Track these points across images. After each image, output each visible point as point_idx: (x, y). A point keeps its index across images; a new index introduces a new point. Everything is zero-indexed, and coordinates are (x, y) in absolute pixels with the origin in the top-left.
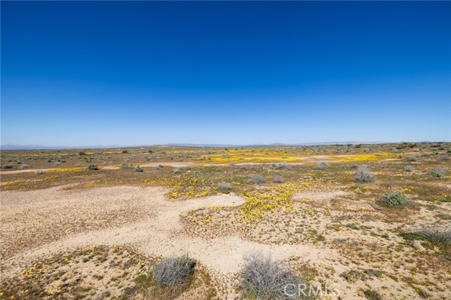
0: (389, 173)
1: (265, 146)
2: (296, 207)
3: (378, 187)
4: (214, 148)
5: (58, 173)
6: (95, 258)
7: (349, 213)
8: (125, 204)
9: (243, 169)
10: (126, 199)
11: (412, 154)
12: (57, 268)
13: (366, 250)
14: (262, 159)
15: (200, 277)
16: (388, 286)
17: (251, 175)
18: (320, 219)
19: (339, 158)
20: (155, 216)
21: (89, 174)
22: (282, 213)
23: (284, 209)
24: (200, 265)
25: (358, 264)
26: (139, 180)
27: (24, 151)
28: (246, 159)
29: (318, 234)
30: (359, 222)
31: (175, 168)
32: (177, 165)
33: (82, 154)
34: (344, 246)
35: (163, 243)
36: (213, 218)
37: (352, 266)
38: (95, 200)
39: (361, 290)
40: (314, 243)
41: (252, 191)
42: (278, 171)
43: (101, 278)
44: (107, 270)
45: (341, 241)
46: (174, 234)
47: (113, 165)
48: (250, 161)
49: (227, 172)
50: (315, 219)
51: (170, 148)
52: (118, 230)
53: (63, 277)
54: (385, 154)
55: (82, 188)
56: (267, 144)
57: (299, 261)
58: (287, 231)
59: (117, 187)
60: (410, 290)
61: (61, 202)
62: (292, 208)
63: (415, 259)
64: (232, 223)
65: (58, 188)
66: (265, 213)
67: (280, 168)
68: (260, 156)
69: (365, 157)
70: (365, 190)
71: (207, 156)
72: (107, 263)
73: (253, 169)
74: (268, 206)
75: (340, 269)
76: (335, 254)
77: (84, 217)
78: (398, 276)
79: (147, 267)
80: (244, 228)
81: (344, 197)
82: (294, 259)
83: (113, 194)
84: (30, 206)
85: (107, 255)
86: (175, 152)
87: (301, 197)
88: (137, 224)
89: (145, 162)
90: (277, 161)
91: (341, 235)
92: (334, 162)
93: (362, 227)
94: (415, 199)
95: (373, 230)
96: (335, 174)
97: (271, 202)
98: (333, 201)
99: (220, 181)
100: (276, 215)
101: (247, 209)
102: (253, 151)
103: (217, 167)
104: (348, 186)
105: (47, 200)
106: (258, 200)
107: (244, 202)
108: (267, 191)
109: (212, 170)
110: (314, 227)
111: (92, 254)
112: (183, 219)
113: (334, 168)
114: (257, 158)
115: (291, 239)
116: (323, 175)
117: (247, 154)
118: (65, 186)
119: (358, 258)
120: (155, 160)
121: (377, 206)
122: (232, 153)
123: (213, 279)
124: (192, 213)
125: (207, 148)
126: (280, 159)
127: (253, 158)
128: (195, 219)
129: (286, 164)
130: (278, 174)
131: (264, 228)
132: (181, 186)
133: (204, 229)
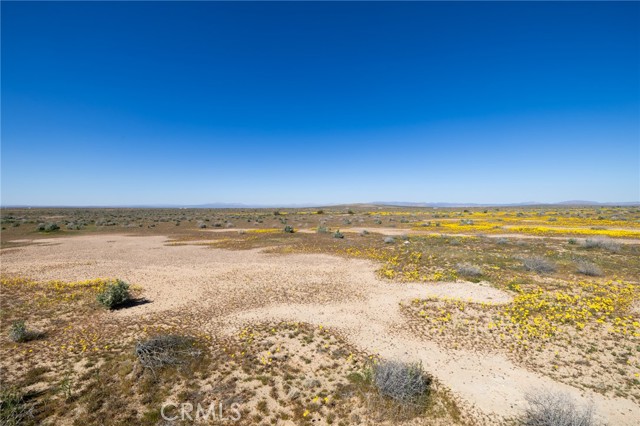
1: (547, 207)
4: (444, 209)
5: (257, 234)
6: (301, 336)
8: (326, 278)
9: (502, 245)
10: (328, 271)
12: (265, 337)
14: (543, 228)
15: (440, 403)
17: (521, 256)
20: (365, 299)
21: (285, 237)
22: (605, 334)
23: (608, 328)
24: (438, 384)
26: (339, 248)
27: (228, 210)
28: (508, 227)
31: (387, 236)
32: (388, 232)
33: (277, 214)
35: (379, 337)
36: (454, 318)
38: (294, 268)
41: (525, 283)
42: (582, 253)
43: (309, 362)
44: (314, 353)
46: (393, 329)
47: (309, 227)
48: (516, 232)
49: (472, 247)
51: (376, 207)
52: (322, 308)
53: (272, 348)
55: (280, 252)
58: (623, 373)
59: (315, 255)
61: (262, 265)
64: (491, 331)
65: (259, 250)
66: (562, 328)
67: (589, 248)
68: (538, 224)
71: (433, 221)
72: (313, 346)
73: (523, 246)
74: (568, 316)
77: (285, 286)
79: (360, 364)
80: (516, 345)
83: (312, 263)
84: (237, 266)
85: (312, 336)
86: (384, 214)
88: (343, 305)
89: (344, 226)
90: (579, 235)
99: (460, 260)
100: (589, 335)
101: (520, 313)
102: (520, 215)
103: (453, 238)
105: (251, 261)
106: (542, 302)
107: (511, 300)
108: (559, 287)
109: (444, 242)
111: (296, 330)
112: (404, 309)
114: (530, 227)
117: (508, 219)
118: (265, 249)
120: (358, 225)
122: (479, 217)
123: (464, 413)
124: (417, 303)
125: (429, 208)
126: (586, 230)
127: (521, 227)
128: (423, 313)
129: (606, 241)
130: (584, 258)
131: (560, 354)
132: (397, 261)
133: (440, 331)
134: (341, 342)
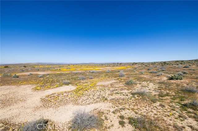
0: (129, 73)
1: (87, 64)
2: (98, 88)
3: (126, 78)
4: (63, 65)
7: (116, 88)
8: (3, 97)
9: (76, 74)
10: (5, 93)
11: (136, 66)
13: (121, 101)
14: (85, 69)
16: (127, 112)
17: (80, 76)
18: (106, 92)
19: (114, 68)
20: (25, 101)
22: (92, 91)
23: (93, 89)
24: (50, 121)
25: (118, 107)
28: (78, 69)
29: (105, 98)
30: (119, 91)
31: (40, 75)
32: (41, 73)
34: (114, 101)
35: (29, 114)
36: (59, 98)
37: (116, 108)
39: (119, 116)
40: (103, 101)
41: (79, 83)
42: (91, 74)
45: (113, 99)
46: (37, 108)
48: (80, 70)
49: (68, 75)
50: (105, 92)
51: (38, 64)
54: (129, 66)
56: (87, 63)
57: (97, 110)
58: (93, 98)
60: (133, 112)
62: (96, 89)
63: (135, 101)
64: (69, 98)
66: (85, 92)
67: (92, 73)
68: (84, 68)
69: (122, 68)
70: (121, 80)
71: (58, 68)
73: (81, 74)
74: (86, 89)
75: (112, 110)
76: (111, 104)
78: (130, 108)
81: (115, 82)
82: (95, 110)
86: (41, 67)
87: (100, 84)
88: (12, 107)
89: (21, 72)
90: (91, 70)
91: (113, 97)
92: (112, 69)
93: (120, 93)
94: (136, 81)
95: (123, 93)
96: (113, 74)
97: (88, 87)
98: (111, 84)
99: (65, 80)
100: (89, 92)
101: (77, 91)
102: (81, 66)
103: (63, 73)
104: (116, 78)
106: (82, 87)
107: (76, 88)
108: (86, 82)
109: (61, 75)
110: (104, 95)
112: (42, 100)
113: (112, 72)
114: (83, 69)
115: (95, 101)
116: (109, 75)
117: (79, 67)
119: (118, 104)
120: (27, 71)
121: (125, 85)
122: (72, 67)
124: (48, 96)
125: (59, 64)
127: (81, 69)
128: (49, 99)
129: (95, 71)
131: (84, 99)
132: (43, 83)
133: (54, 103)
134: (7, 124)
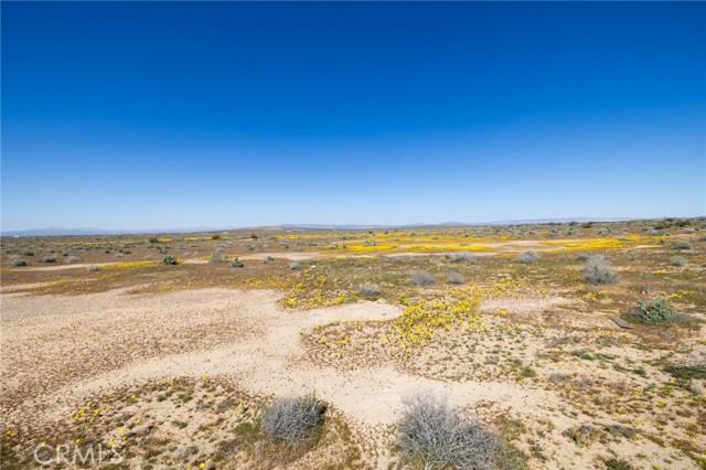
0: (642, 268)
1: (432, 227)
2: (486, 322)
3: (624, 292)
4: (352, 231)
5: (120, 270)
6: (175, 396)
7: (575, 333)
8: (217, 316)
9: (398, 263)
10: (220, 307)
11: (682, 237)
12: (120, 408)
13: (605, 394)
14: (428, 246)
15: (333, 430)
16: (648, 453)
17: (411, 272)
18: (526, 342)
19: (554, 245)
20: (263, 334)
21: (164, 271)
22: (463, 331)
23: (465, 325)
24: (333, 410)
25: (592, 415)
26: (236, 279)
27: (72, 238)
28: (404, 246)
29: (524, 366)
30: (593, 347)
31: (293, 261)
32: (294, 257)
33: (153, 241)
34: (568, 386)
35: (276, 374)
36: (352, 339)
37: (582, 419)
38: (174, 309)
39: (600, 458)
40: (517, 380)
41: (412, 296)
42: (454, 265)
43: (184, 425)
44: (193, 413)
45: (563, 378)
46: (293, 362)
47: (198, 256)
48: (409, 250)
49: (373, 267)
50: (518, 342)
51: (284, 230)
52: (208, 355)
53: (130, 422)
54: (634, 237)
55: (154, 291)
56: (436, 223)
57: (494, 408)
58: (471, 361)
59: (205, 290)
60: (687, 461)
61: (124, 311)
62: (479, 324)
63: (694, 410)
64: (383, 346)
65: (121, 291)
66: (436, 331)
67: (458, 261)
68: (425, 242)
69: (600, 243)
70: (603, 296)
71: (341, 243)
72: (192, 404)
73: (414, 263)
74: (440, 320)
75: (563, 423)
76: (553, 398)
77: (158, 334)
78: (664, 438)
79: (251, 411)
80: (401, 354)
81: (565, 307)
82: (484, 406)
83: (199, 301)
84: (81, 317)
85: (192, 392)
86: (292, 237)
87: (493, 307)
88: (236, 346)
89: (246, 253)
90: (452, 251)
91: (563, 368)
92: (546, 250)
93: (598, 356)
94: (689, 310)
95: (617, 361)
96: (550, 270)
97: (444, 314)
98: (548, 314)
99: (362, 281)
100: (453, 334)
101: (406, 324)
102: (413, 235)
103: (357, 260)
104: (572, 289)
105: (104, 308)
106: (423, 312)
107: (401, 313)
108: (436, 296)
109: (349, 264)
110: (516, 354)
111: (170, 389)
112: (305, 339)
113: (546, 259)
114: (420, 245)
115: (478, 373)
116: (529, 271)
117: (403, 239)
118: (130, 289)
119: (593, 405)
120: (261, 250)
121: (624, 323)
122: (381, 238)
123: (354, 432)
124: (319, 330)
125: (340, 230)
126: (456, 246)
127: (414, 246)
128: (324, 339)
129: (468, 254)
130: (455, 270)
131: (433, 355)
132: (302, 288)
133: (339, 355)
134: (230, 390)
